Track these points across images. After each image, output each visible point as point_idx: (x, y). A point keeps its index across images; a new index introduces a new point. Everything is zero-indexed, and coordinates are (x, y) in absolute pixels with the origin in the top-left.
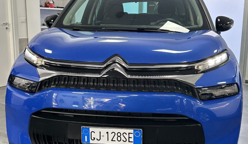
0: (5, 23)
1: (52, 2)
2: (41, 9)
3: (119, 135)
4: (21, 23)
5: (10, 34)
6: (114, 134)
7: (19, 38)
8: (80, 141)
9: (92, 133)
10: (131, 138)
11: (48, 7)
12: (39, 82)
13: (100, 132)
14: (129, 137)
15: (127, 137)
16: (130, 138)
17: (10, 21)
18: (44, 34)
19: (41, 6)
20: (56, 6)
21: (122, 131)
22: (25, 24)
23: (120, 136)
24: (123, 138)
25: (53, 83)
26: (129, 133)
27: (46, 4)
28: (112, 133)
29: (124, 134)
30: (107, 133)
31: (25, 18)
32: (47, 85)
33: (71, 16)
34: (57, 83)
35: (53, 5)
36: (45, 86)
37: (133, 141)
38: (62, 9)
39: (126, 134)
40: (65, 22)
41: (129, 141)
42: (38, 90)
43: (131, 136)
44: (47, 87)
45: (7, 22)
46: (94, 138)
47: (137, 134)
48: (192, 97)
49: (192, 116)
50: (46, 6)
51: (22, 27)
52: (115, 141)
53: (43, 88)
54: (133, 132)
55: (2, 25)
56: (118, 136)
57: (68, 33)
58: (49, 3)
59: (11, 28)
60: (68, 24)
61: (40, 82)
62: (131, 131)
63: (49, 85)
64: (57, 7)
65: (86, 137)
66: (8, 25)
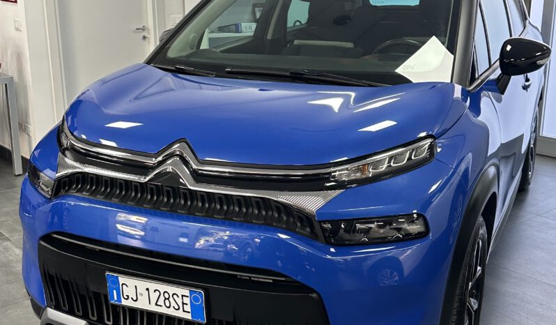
0: (141, 27)
3: (167, 296)
6: (157, 293)
8: (106, 296)
9: (124, 286)
10: (186, 304)
13: (136, 287)
14: (183, 304)
15: (179, 301)
16: (185, 306)
17: (150, 24)
21: (171, 289)
23: (168, 299)
24: (173, 304)
26: (183, 296)
28: (155, 291)
29: (175, 296)
30: (147, 289)
31: (181, 16)
34: (80, 186)
36: (64, 189)
37: (190, 311)
39: (178, 297)
41: (184, 311)
42: (55, 196)
43: (187, 300)
44: (66, 191)
45: (146, 25)
46: (128, 296)
47: (196, 299)
48: (308, 237)
49: (299, 277)
52: (161, 306)
53: (62, 192)
54: (189, 295)
56: (166, 299)
59: (152, 37)
61: (56, 181)
62: (186, 292)
65: (115, 292)
66: (146, 31)
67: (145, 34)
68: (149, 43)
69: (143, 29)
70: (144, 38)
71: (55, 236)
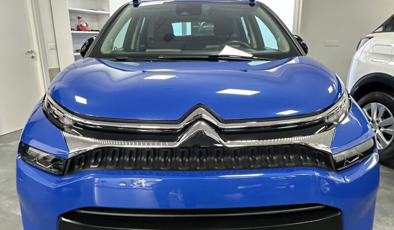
0: (30, 51)
1: (85, 25)
2: (72, 34)
4: (50, 50)
5: (38, 64)
7: (50, 68)
11: (81, 30)
12: (68, 159)
17: (36, 49)
18: (76, 68)
19: (72, 29)
20: (90, 30)
22: (54, 51)
25: (93, 161)
27: (78, 27)
31: (54, 44)
32: (83, 164)
33: (111, 40)
34: (100, 160)
35: (87, 28)
36: (79, 164)
38: (98, 32)
40: (104, 50)
42: (68, 172)
44: (84, 167)
45: (33, 50)
50: (78, 30)
51: (52, 55)
53: (77, 168)
55: (26, 54)
57: (109, 64)
58: (81, 26)
59: (38, 57)
60: (109, 52)
61: (70, 158)
63: (87, 165)
64: (92, 31)
66: (33, 53)
67: (33, 55)
68: (36, 60)
69: (32, 52)
70: (33, 57)
71: (82, 211)
